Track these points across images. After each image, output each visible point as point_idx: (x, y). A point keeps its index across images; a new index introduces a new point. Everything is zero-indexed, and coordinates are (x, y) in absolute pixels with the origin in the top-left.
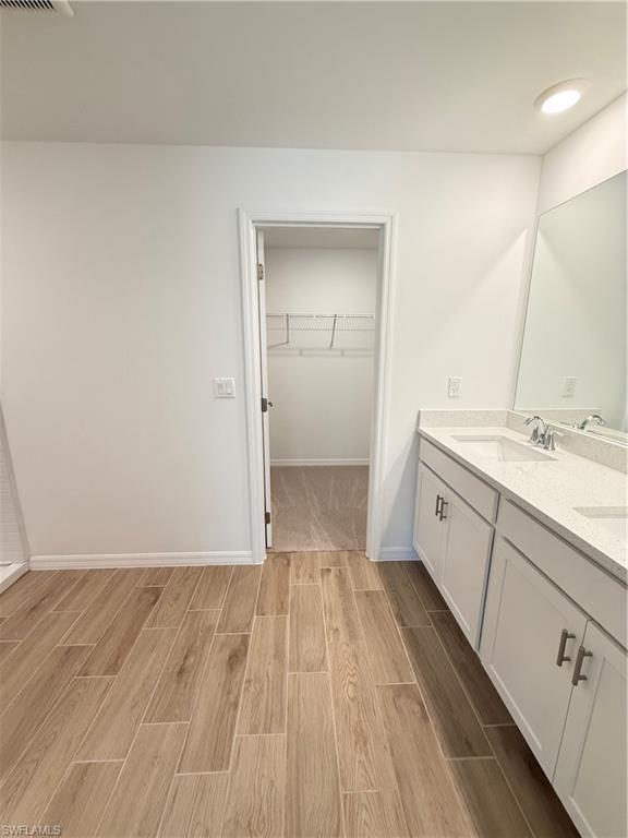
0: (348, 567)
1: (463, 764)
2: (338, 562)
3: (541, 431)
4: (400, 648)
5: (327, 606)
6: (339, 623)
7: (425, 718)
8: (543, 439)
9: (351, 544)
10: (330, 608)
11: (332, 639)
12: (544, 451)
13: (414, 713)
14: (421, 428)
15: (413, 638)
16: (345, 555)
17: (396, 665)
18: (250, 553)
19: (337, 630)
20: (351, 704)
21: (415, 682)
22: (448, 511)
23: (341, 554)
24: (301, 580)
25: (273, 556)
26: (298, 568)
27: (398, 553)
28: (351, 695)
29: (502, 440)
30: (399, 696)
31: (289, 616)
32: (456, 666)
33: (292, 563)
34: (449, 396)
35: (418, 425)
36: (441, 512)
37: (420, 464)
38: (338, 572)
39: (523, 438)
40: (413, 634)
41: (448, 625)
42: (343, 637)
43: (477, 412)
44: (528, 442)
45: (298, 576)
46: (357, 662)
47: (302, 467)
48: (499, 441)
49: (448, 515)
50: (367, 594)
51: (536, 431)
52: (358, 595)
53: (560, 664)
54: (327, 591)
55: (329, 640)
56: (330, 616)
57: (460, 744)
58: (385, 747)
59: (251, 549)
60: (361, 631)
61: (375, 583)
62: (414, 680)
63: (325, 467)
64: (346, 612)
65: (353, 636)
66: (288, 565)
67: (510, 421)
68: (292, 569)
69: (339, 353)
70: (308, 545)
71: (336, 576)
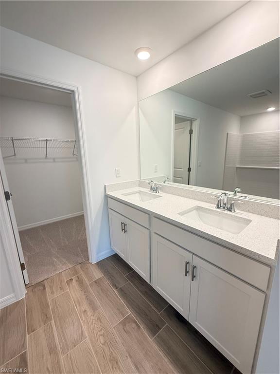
0: (82, 272)
1: (158, 336)
2: (76, 272)
3: (153, 186)
4: (119, 301)
5: (76, 300)
6: (85, 306)
7: (139, 327)
8: (155, 189)
9: (80, 260)
10: (78, 301)
11: (83, 318)
12: (156, 194)
13: (134, 329)
14: (107, 193)
15: (122, 292)
16: (78, 267)
17: (119, 310)
18: (12, 295)
19: (85, 311)
20: (104, 347)
21: (130, 313)
22: (127, 228)
23: (76, 267)
24: (55, 294)
25: (31, 288)
26: (51, 287)
27: (105, 254)
28: (102, 341)
29: (140, 192)
30: (125, 325)
31: (53, 321)
32: (143, 294)
33: (46, 286)
34: (116, 177)
35: (105, 192)
36: (124, 229)
37: (109, 210)
38: (77, 278)
39: (148, 190)
40: (122, 290)
41: (135, 278)
42: (89, 313)
43: (128, 182)
44: (150, 191)
45: (52, 293)
46: (101, 322)
47: (39, 226)
48: (138, 193)
49: (128, 230)
50: (96, 282)
51: (151, 187)
52: (91, 285)
53: (186, 275)
54: (74, 292)
55: (82, 320)
56: (79, 305)
57: (154, 328)
58: (127, 357)
59: (14, 292)
60: (98, 303)
61: (98, 274)
62: (129, 312)
63: (54, 223)
64: (88, 298)
65: (94, 308)
66: (44, 288)
67: (141, 184)
68: (48, 290)
69: (52, 160)
70: (55, 271)
71: (77, 281)
